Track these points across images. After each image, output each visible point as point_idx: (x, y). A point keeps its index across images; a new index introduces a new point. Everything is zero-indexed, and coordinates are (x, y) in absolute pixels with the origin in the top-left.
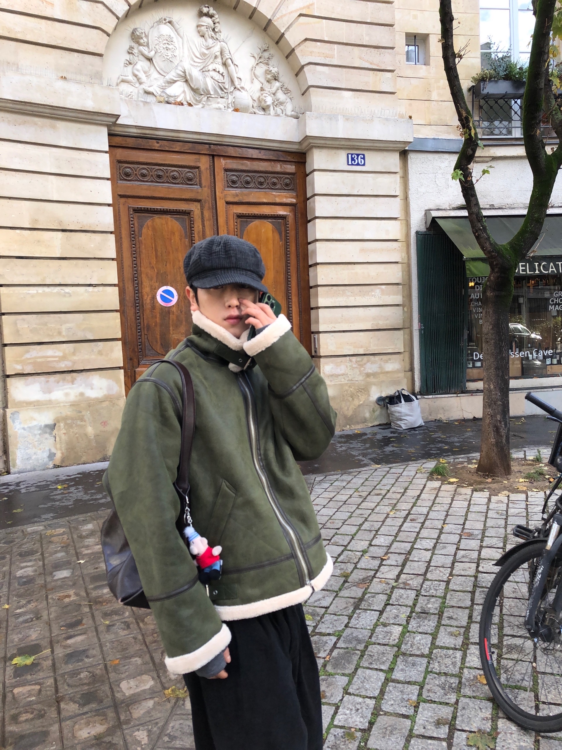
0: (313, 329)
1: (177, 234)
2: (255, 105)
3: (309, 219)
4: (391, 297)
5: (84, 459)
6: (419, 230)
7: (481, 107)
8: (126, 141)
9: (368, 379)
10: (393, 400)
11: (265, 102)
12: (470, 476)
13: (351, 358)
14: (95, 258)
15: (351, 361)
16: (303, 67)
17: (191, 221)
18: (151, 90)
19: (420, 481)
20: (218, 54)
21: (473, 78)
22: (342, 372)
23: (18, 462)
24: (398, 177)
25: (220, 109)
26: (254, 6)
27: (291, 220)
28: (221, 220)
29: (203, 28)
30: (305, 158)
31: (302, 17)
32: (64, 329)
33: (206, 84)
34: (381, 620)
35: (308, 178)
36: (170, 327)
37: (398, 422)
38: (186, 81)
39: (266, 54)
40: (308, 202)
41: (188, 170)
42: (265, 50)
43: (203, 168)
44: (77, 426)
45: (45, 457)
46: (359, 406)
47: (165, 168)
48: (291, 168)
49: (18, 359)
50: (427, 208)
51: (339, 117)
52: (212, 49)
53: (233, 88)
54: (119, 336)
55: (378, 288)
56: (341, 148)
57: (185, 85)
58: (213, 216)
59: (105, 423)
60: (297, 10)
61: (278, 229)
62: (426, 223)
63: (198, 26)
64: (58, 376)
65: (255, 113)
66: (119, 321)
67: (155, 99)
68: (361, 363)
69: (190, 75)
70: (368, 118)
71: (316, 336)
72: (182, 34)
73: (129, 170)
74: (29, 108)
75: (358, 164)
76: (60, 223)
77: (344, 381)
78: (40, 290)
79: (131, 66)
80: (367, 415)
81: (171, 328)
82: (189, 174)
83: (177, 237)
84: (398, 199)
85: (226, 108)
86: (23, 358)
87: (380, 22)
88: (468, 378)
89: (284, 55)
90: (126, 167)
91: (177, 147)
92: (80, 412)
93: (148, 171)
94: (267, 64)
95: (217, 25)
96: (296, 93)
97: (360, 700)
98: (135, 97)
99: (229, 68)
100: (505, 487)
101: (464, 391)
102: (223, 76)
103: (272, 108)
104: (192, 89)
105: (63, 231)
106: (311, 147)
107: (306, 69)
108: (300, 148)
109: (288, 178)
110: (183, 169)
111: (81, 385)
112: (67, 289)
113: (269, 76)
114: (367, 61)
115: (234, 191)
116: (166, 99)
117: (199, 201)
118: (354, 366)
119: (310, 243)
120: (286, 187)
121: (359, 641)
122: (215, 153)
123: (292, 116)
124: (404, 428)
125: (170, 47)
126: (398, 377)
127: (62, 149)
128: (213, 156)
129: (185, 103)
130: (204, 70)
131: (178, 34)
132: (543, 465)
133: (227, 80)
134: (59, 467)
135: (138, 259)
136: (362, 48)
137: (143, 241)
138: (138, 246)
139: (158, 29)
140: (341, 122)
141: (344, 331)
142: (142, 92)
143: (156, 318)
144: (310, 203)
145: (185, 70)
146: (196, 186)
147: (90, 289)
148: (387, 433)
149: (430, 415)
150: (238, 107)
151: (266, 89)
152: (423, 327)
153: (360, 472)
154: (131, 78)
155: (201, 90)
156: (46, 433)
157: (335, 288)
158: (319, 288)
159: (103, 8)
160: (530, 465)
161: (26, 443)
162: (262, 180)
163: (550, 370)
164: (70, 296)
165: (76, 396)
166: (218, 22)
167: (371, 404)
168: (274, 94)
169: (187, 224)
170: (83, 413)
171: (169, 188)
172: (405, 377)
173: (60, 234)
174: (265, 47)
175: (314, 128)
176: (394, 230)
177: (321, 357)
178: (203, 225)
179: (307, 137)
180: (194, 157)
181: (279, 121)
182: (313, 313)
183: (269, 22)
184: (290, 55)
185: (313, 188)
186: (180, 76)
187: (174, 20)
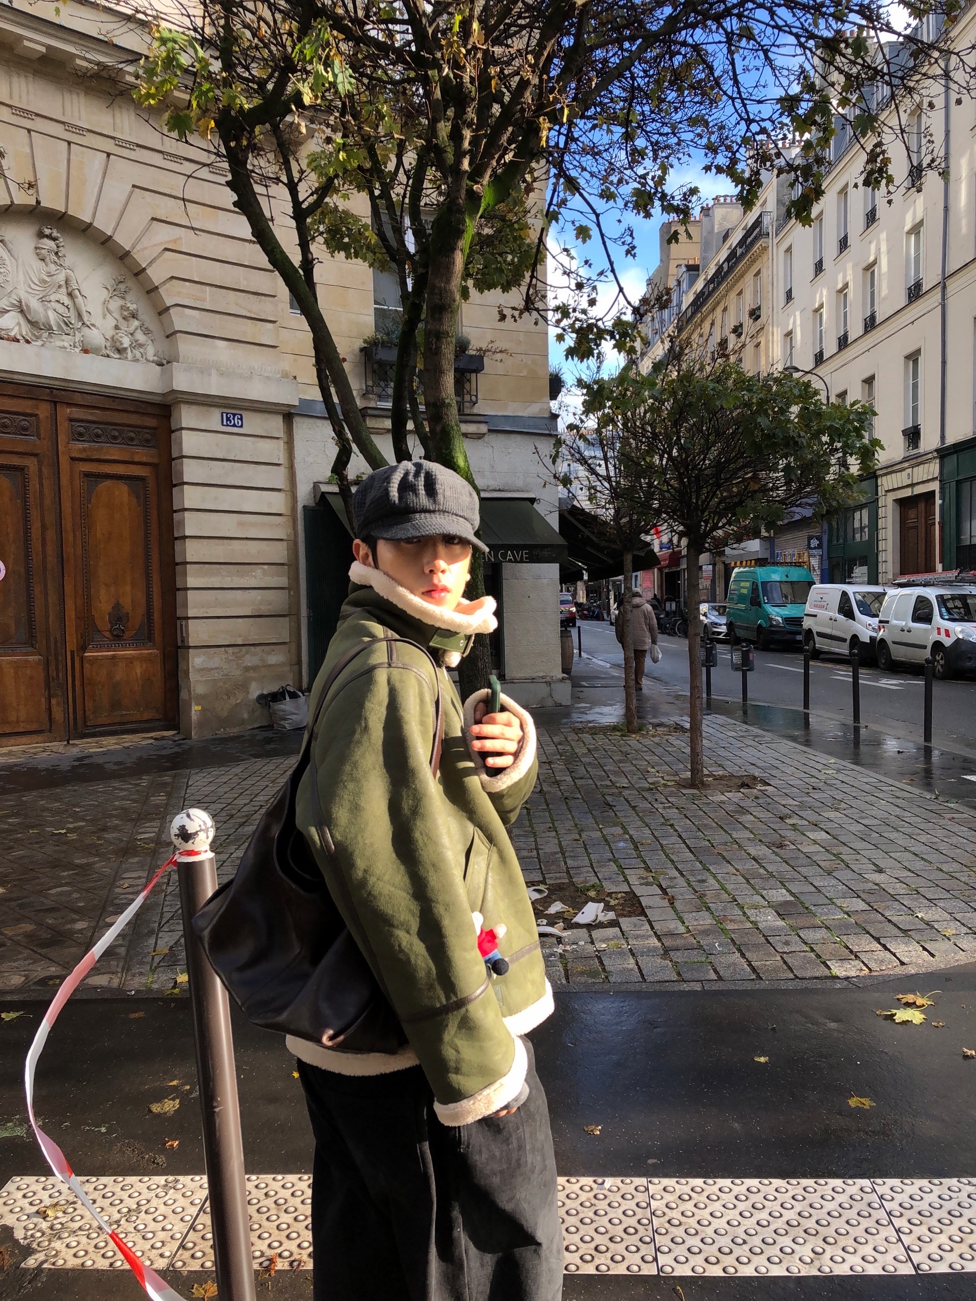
0: (179, 613)
1: (6, 494)
2: (108, 344)
3: (175, 483)
4: (275, 578)
6: (306, 504)
7: (374, 372)
9: (247, 674)
10: (277, 696)
11: (122, 343)
15: (226, 652)
16: (168, 309)
17: (25, 479)
20: (63, 283)
22: (216, 665)
24: (281, 443)
25: (65, 348)
26: (109, 234)
27: (151, 482)
28: (65, 480)
29: (43, 251)
30: (171, 412)
31: (167, 253)
33: (48, 317)
35: (173, 436)
37: (282, 723)
38: (22, 311)
39: (122, 287)
40: (173, 463)
41: (22, 418)
42: (120, 282)
43: (41, 416)
46: (237, 705)
48: (151, 422)
50: (315, 481)
51: (213, 371)
52: (55, 276)
53: (80, 324)
55: (260, 568)
56: (214, 406)
57: (20, 315)
58: (54, 474)
60: (161, 244)
61: (135, 492)
62: (314, 497)
63: (36, 248)
65: (108, 356)
68: (238, 656)
69: (27, 306)
70: (246, 375)
71: (184, 623)
72: (15, 255)
75: (234, 425)
77: (217, 676)
80: (246, 716)
82: (23, 422)
83: (5, 499)
84: (282, 468)
85: (72, 347)
87: (260, 266)
89: (144, 290)
94: (123, 298)
95: (61, 249)
96: (159, 335)
99: (76, 300)
102: (69, 309)
103: (129, 350)
104: (29, 321)
106: (178, 402)
107: (172, 311)
108: (164, 401)
109: (148, 433)
110: (17, 417)
113: (126, 313)
114: (245, 309)
115: (80, 445)
117: (36, 455)
118: (230, 658)
119: (175, 511)
120: (146, 443)
122: (57, 400)
123: (153, 362)
124: (288, 728)
125: (2, 270)
126: (283, 671)
128: (55, 403)
129: (21, 339)
130: (44, 300)
131: (12, 255)
133: (73, 315)
136: (239, 294)
140: (215, 377)
141: (217, 618)
144: (176, 465)
145: (20, 299)
146: (32, 438)
148: (270, 734)
150: (89, 347)
151: (122, 328)
152: (311, 615)
153: (240, 764)
155: (41, 324)
157: (207, 566)
158: (188, 566)
162: (117, 434)
166: (63, 246)
167: (251, 703)
168: (132, 334)
169: (20, 481)
172: (290, 671)
174: (120, 278)
175: (183, 381)
176: (277, 502)
177: (189, 647)
178: (41, 484)
179: (173, 391)
180: (30, 403)
181: (139, 368)
182: (179, 594)
183: (128, 253)
184: (152, 291)
185: (181, 449)
186: (13, 305)
187: (6, 239)
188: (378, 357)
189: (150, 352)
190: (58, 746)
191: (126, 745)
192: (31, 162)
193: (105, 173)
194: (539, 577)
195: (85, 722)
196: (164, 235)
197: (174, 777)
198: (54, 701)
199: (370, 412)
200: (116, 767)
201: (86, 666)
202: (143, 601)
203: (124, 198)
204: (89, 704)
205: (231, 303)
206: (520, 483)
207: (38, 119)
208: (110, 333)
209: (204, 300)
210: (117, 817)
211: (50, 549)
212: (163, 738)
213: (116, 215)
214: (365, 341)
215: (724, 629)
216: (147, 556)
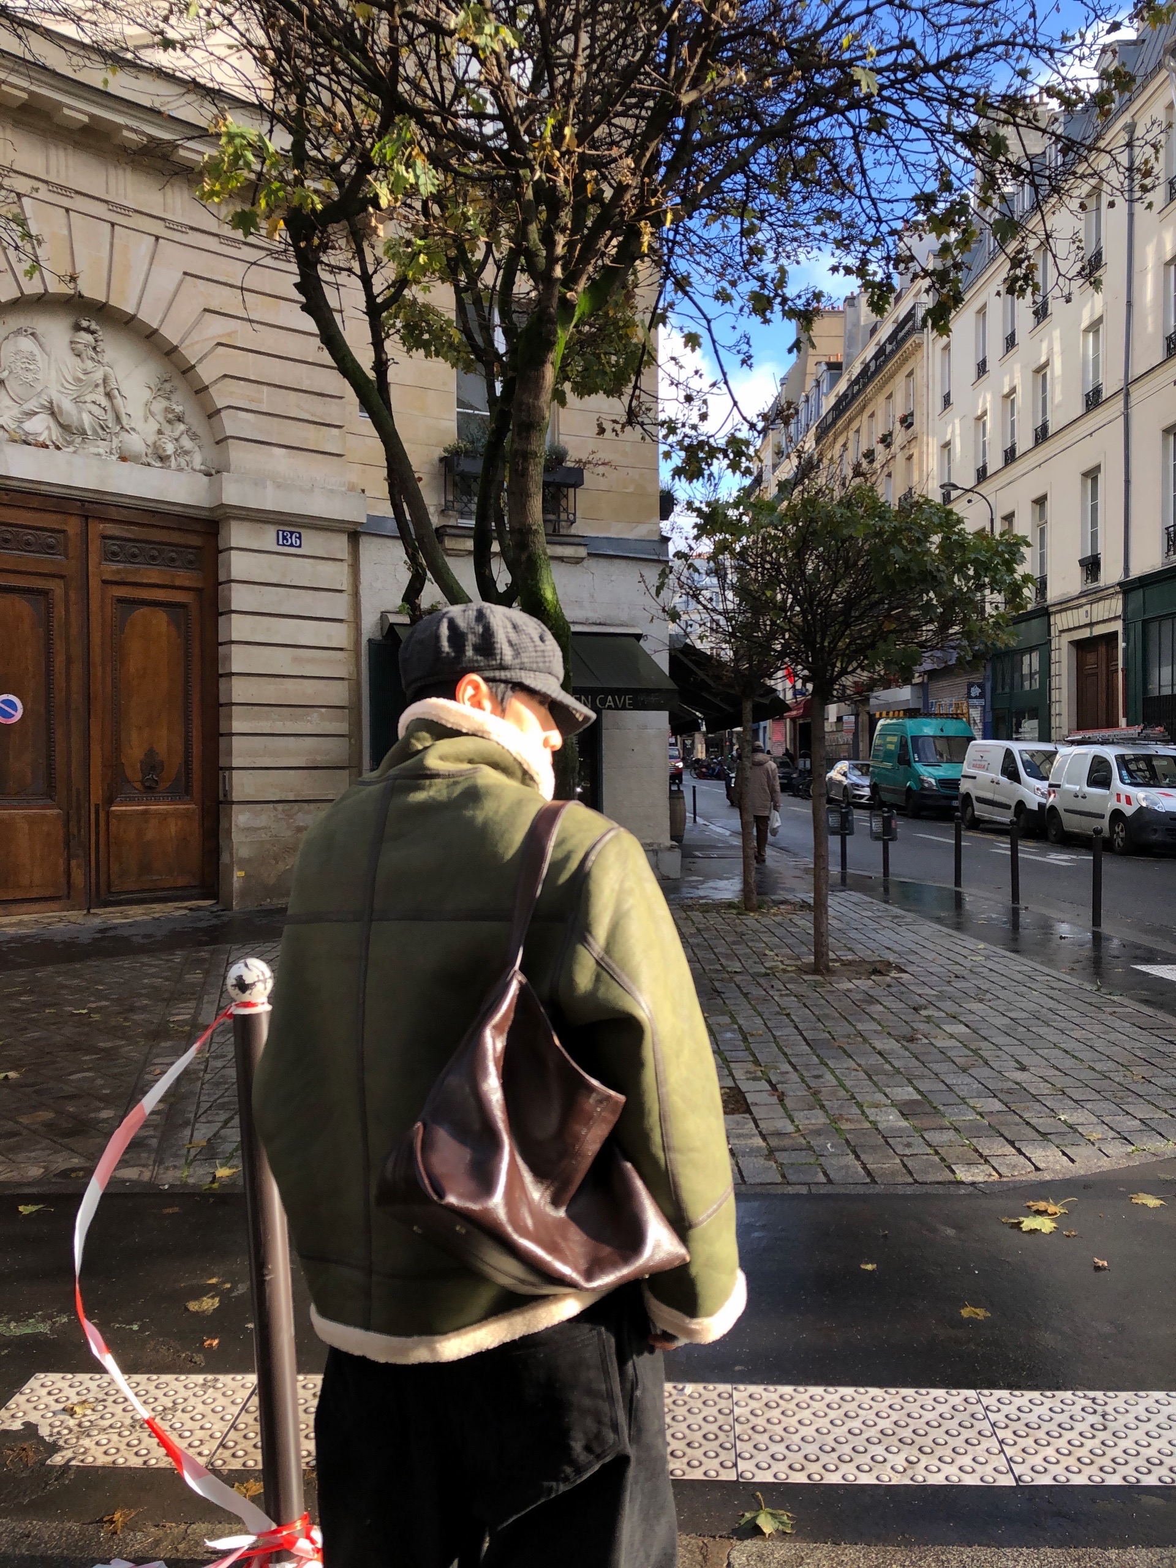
0: (222, 763)
1: (27, 622)
2: (150, 451)
3: (221, 611)
4: (333, 724)
6: (372, 638)
7: (453, 485)
11: (165, 450)
15: (275, 809)
16: (219, 411)
17: (49, 604)
20: (100, 382)
21: (445, 447)
22: (263, 824)
24: (345, 566)
25: (100, 456)
26: (155, 327)
27: (194, 610)
28: (94, 606)
29: (78, 345)
30: (219, 529)
31: (220, 348)
33: (82, 420)
35: (221, 556)
36: (9, 754)
38: (53, 414)
39: (167, 386)
40: (220, 588)
41: (48, 534)
42: (165, 381)
43: (70, 533)
46: (284, 872)
47: (15, 529)
48: (195, 541)
50: (383, 610)
51: (269, 483)
52: (91, 374)
53: (118, 428)
55: (316, 712)
56: (268, 523)
57: (50, 419)
58: (82, 599)
60: (213, 338)
61: (174, 621)
62: (381, 629)
63: (71, 342)
65: (149, 465)
68: (289, 813)
69: (59, 407)
70: (307, 487)
71: (227, 773)
72: (48, 349)
75: (292, 545)
77: (264, 836)
81: (11, 755)
82: (50, 540)
83: (27, 625)
84: (345, 596)
85: (108, 455)
89: (193, 390)
91: (36, 502)
94: (169, 399)
95: (99, 343)
96: (207, 441)
99: (115, 401)
102: (106, 411)
103: (173, 458)
104: (61, 425)
106: (229, 518)
107: (223, 414)
108: (211, 516)
109: (192, 553)
110: (43, 533)
113: (170, 416)
114: (308, 412)
115: (115, 567)
117: (62, 577)
118: (280, 816)
119: (221, 644)
120: (190, 565)
122: (90, 514)
123: (200, 471)
125: (31, 367)
128: (87, 517)
129: (50, 444)
130: (77, 400)
131: (44, 351)
133: (110, 416)
136: (301, 394)
139: (15, 342)
140: (270, 489)
141: (267, 768)
144: (223, 590)
145: (51, 399)
146: (59, 557)
151: (166, 433)
155: (73, 428)
157: (256, 708)
158: (234, 707)
162: (156, 553)
166: (102, 340)
168: (177, 440)
169: (43, 607)
171: (20, 557)
174: (166, 377)
175: (233, 494)
176: (339, 635)
177: (233, 803)
178: (67, 610)
179: (222, 506)
180: (59, 517)
181: (183, 477)
182: (222, 740)
183: (175, 348)
184: (201, 390)
185: (229, 572)
186: (43, 406)
187: (38, 332)
188: (461, 468)
189: (197, 460)
190: (76, 916)
191: (157, 915)
192: (68, 246)
193: (153, 258)
194: (645, 727)
195: (109, 887)
196: (217, 327)
197: (212, 953)
198: (73, 863)
199: (449, 531)
200: (145, 941)
201: (113, 821)
202: (180, 747)
203: (172, 288)
204: (115, 868)
205: (291, 404)
206: (624, 616)
207: (78, 197)
208: (152, 438)
209: (260, 401)
210: (147, 996)
211: (75, 686)
212: (199, 908)
213: (165, 305)
214: (446, 450)
215: (866, 792)
216: (187, 694)
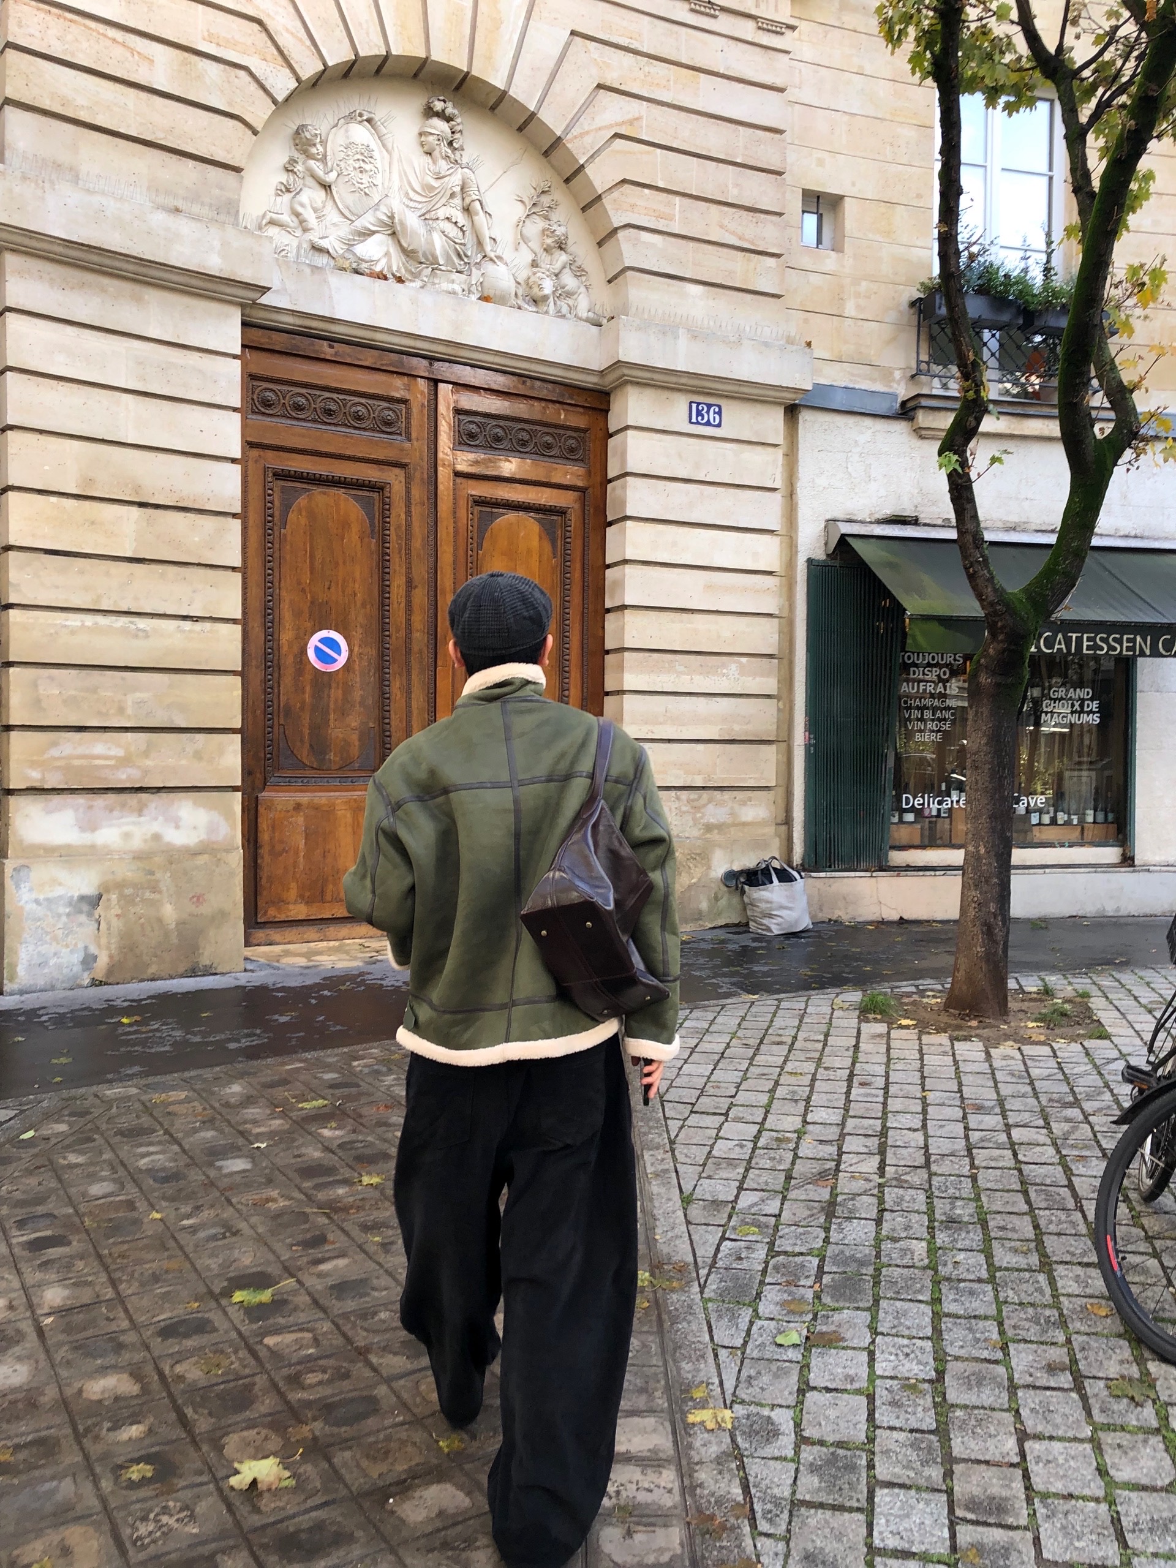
1: (355, 529)
3: (609, 519)
4: (758, 679)
5: (153, 970)
6: (813, 557)
7: (932, 338)
8: (270, 338)
9: (708, 836)
10: (756, 877)
11: (541, 289)
12: (935, 1016)
13: (679, 793)
14: (199, 565)
15: (678, 798)
16: (615, 231)
17: (384, 504)
18: (324, 244)
19: (847, 1022)
20: (458, 189)
21: (922, 284)
23: (21, 970)
24: (779, 453)
25: (455, 293)
26: (532, 109)
27: (574, 518)
28: (444, 507)
29: (431, 138)
30: (609, 402)
31: (618, 141)
32: (129, 703)
33: (431, 243)
34: (884, 1233)
35: (611, 442)
36: (329, 714)
37: (766, 921)
38: (394, 234)
40: (609, 486)
41: (385, 404)
42: (543, 192)
43: (415, 403)
44: (143, 900)
45: (76, 961)
46: (690, 887)
47: (341, 397)
48: (577, 420)
49: (35, 758)
50: (829, 517)
51: (681, 331)
52: (446, 179)
53: (480, 256)
54: (238, 724)
55: (735, 662)
56: (679, 390)
57: (389, 241)
58: (428, 499)
59: (198, 899)
60: (611, 126)
61: (549, 532)
62: (826, 544)
63: (421, 134)
64: (112, 797)
65: (519, 308)
66: (238, 693)
67: (332, 263)
68: (696, 804)
69: (402, 223)
70: (732, 339)
72: (389, 146)
73: (270, 394)
74: (95, 258)
75: (708, 423)
76: (137, 489)
78: (89, 620)
79: (290, 195)
80: (704, 905)
81: (332, 716)
82: (387, 413)
83: (353, 536)
84: (777, 497)
85: (466, 293)
86: (46, 756)
87: (759, 165)
88: (891, 843)
89: (578, 204)
90: (266, 389)
91: (369, 358)
92: (152, 873)
93: (308, 400)
94: (547, 218)
95: (457, 136)
96: (597, 277)
97: (906, 1341)
98: (292, 256)
99: (475, 218)
100: (1005, 1034)
101: (884, 867)
102: (464, 232)
103: (551, 299)
104: (404, 250)
105: (142, 505)
106: (623, 383)
107: (621, 234)
108: (601, 382)
109: (574, 438)
110: (377, 403)
111: (156, 819)
112: (142, 623)
114: (733, 233)
115: (472, 456)
116: (354, 265)
117: (402, 466)
118: (684, 809)
119: (609, 566)
120: (570, 455)
121: (862, 1263)
122: (440, 378)
123: (587, 320)
124: (776, 932)
125: (368, 167)
126: (764, 835)
127: (152, 345)
128: (436, 382)
129: (389, 276)
130: (427, 216)
131: (384, 145)
132: (1060, 1001)
133: (469, 240)
134: (101, 983)
135: (277, 574)
136: (726, 209)
137: (289, 538)
138: (277, 546)
139: (347, 131)
140: (683, 342)
141: (669, 741)
142: (305, 245)
143: (304, 692)
144: (614, 489)
145: (393, 214)
146: (399, 438)
147: (187, 625)
148: (745, 940)
149: (821, 910)
150: (491, 293)
151: (543, 265)
152: (813, 742)
153: (723, 1006)
154: (286, 218)
155: (420, 255)
156: (81, 912)
157: (655, 655)
158: (626, 654)
159: (249, 79)
160: (1035, 1000)
161: (40, 931)
162: (525, 436)
163: (1038, 835)
164: (147, 637)
165: (145, 841)
166: (460, 131)
167: (713, 885)
168: (556, 275)
169: (376, 508)
170: (158, 875)
171: (347, 436)
172: (777, 835)
173: (135, 510)
174: (543, 185)
175: (634, 347)
176: (768, 553)
178: (408, 513)
179: (619, 361)
180: (399, 381)
181: (566, 327)
182: (610, 701)
183: (558, 142)
184: (591, 204)
185: (623, 461)
186: (381, 223)
187: (376, 118)
193: (531, 9)
196: (615, 112)
199: (924, 402)
203: (556, 52)
209: (671, 218)
211: (418, 620)
214: (921, 289)
